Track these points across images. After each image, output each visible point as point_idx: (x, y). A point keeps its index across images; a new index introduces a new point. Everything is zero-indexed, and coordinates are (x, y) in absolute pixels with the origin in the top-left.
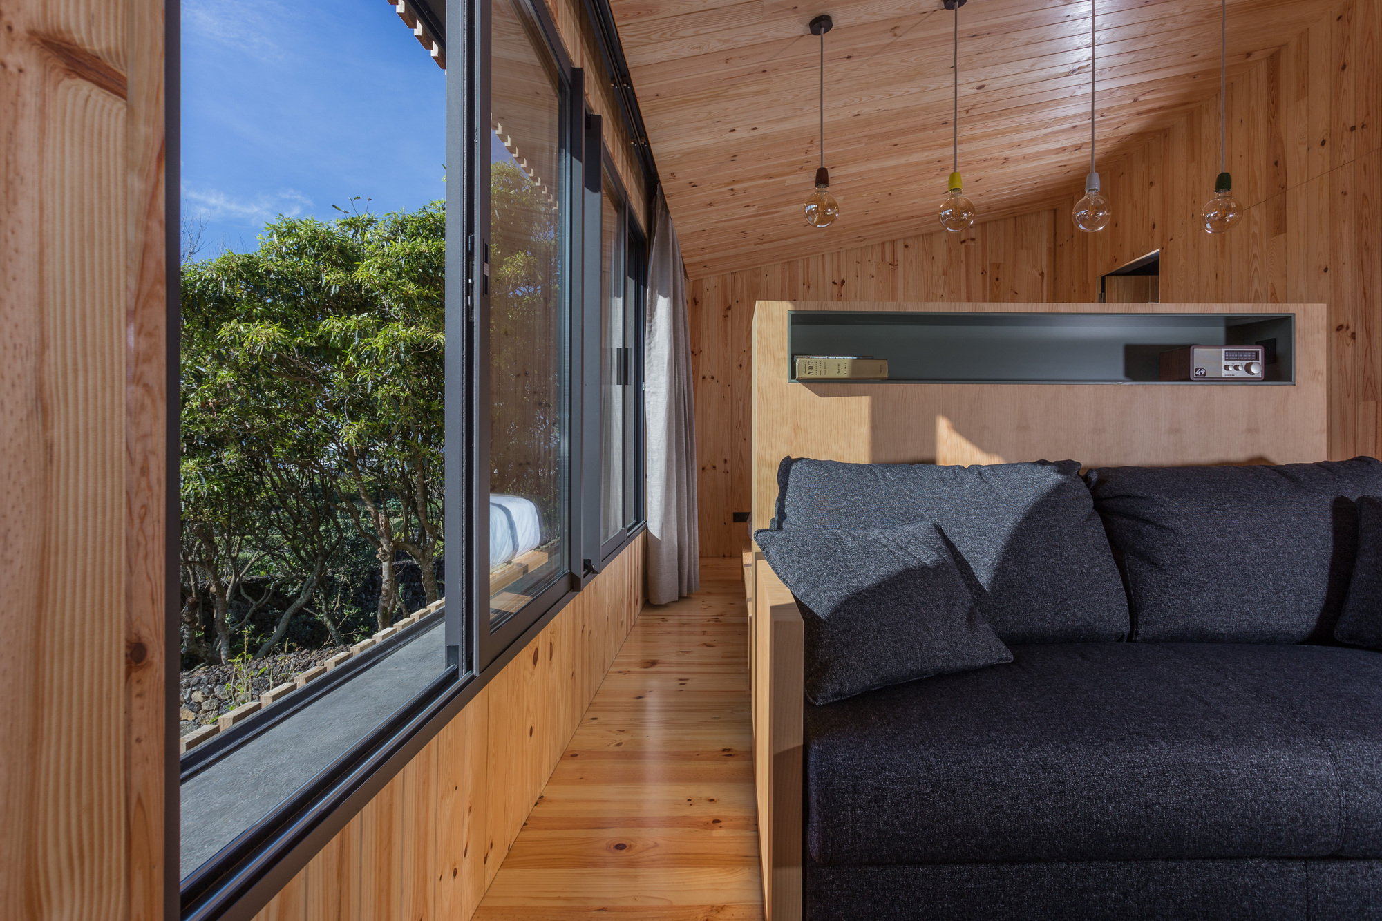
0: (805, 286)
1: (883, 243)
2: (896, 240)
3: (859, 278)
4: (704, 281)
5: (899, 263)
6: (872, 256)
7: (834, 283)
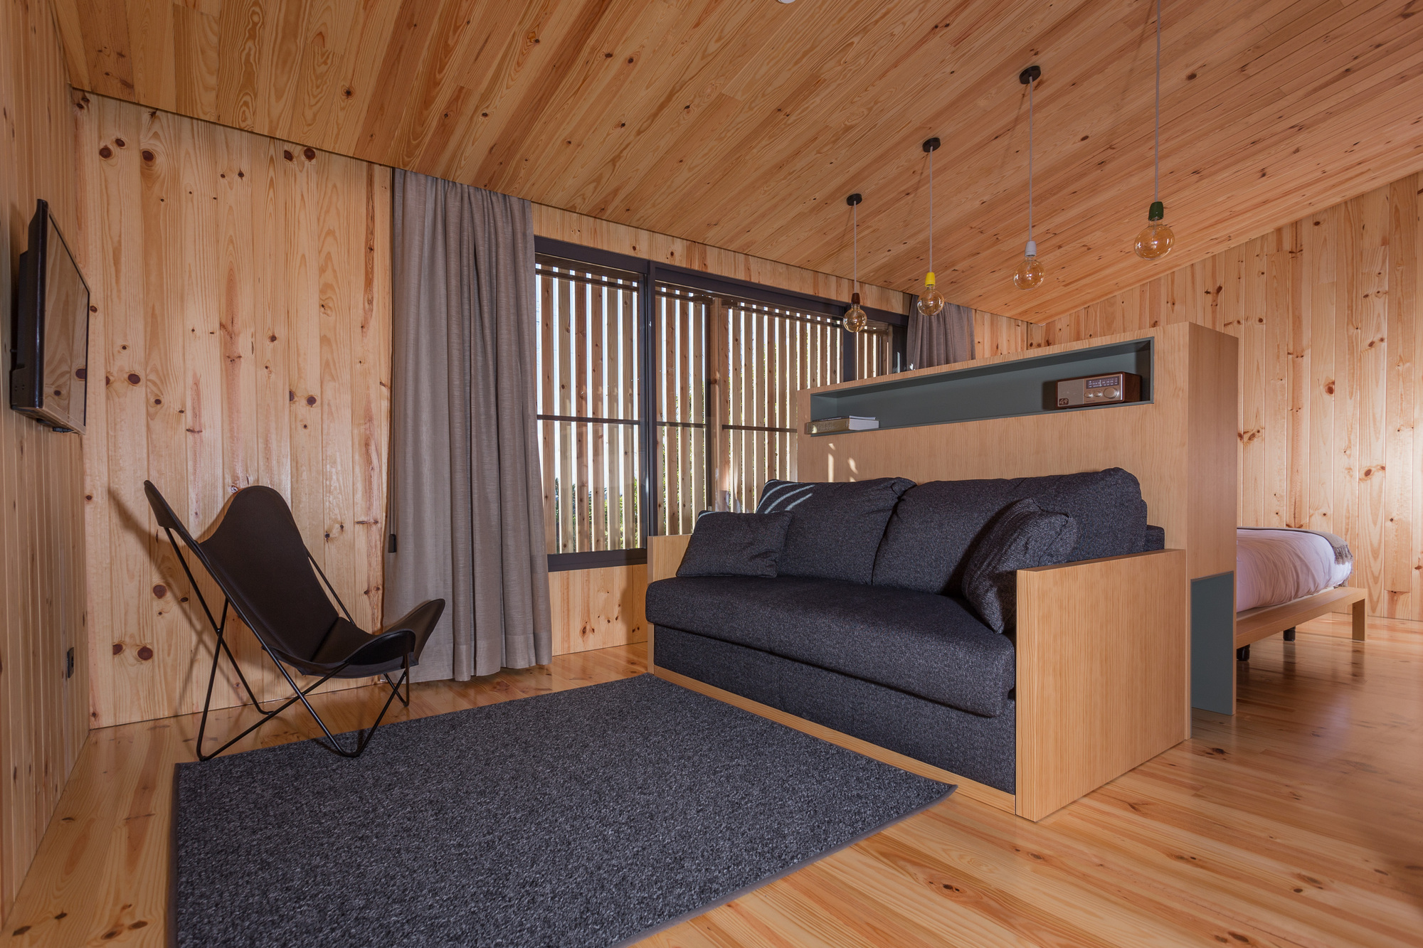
0: (1169, 304)
1: (1279, 230)
2: (1301, 220)
3: (1243, 280)
4: (1056, 322)
5: (1305, 248)
6: (1262, 248)
7: (1207, 292)
